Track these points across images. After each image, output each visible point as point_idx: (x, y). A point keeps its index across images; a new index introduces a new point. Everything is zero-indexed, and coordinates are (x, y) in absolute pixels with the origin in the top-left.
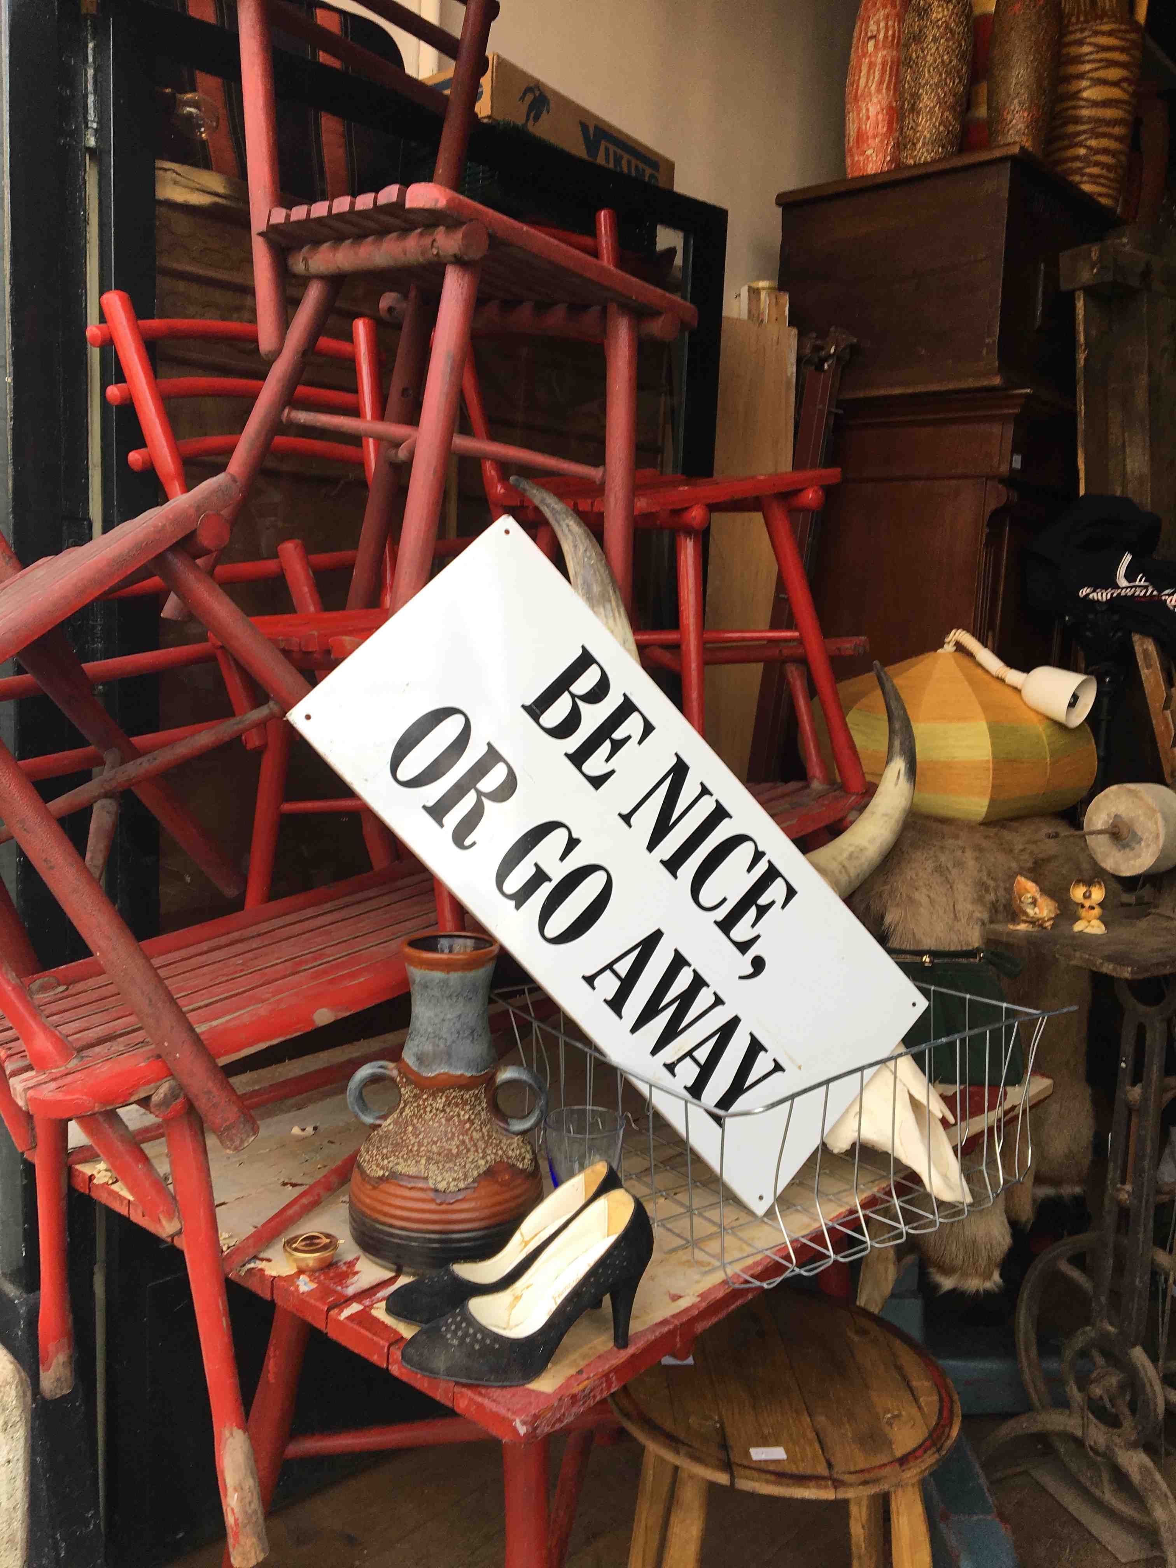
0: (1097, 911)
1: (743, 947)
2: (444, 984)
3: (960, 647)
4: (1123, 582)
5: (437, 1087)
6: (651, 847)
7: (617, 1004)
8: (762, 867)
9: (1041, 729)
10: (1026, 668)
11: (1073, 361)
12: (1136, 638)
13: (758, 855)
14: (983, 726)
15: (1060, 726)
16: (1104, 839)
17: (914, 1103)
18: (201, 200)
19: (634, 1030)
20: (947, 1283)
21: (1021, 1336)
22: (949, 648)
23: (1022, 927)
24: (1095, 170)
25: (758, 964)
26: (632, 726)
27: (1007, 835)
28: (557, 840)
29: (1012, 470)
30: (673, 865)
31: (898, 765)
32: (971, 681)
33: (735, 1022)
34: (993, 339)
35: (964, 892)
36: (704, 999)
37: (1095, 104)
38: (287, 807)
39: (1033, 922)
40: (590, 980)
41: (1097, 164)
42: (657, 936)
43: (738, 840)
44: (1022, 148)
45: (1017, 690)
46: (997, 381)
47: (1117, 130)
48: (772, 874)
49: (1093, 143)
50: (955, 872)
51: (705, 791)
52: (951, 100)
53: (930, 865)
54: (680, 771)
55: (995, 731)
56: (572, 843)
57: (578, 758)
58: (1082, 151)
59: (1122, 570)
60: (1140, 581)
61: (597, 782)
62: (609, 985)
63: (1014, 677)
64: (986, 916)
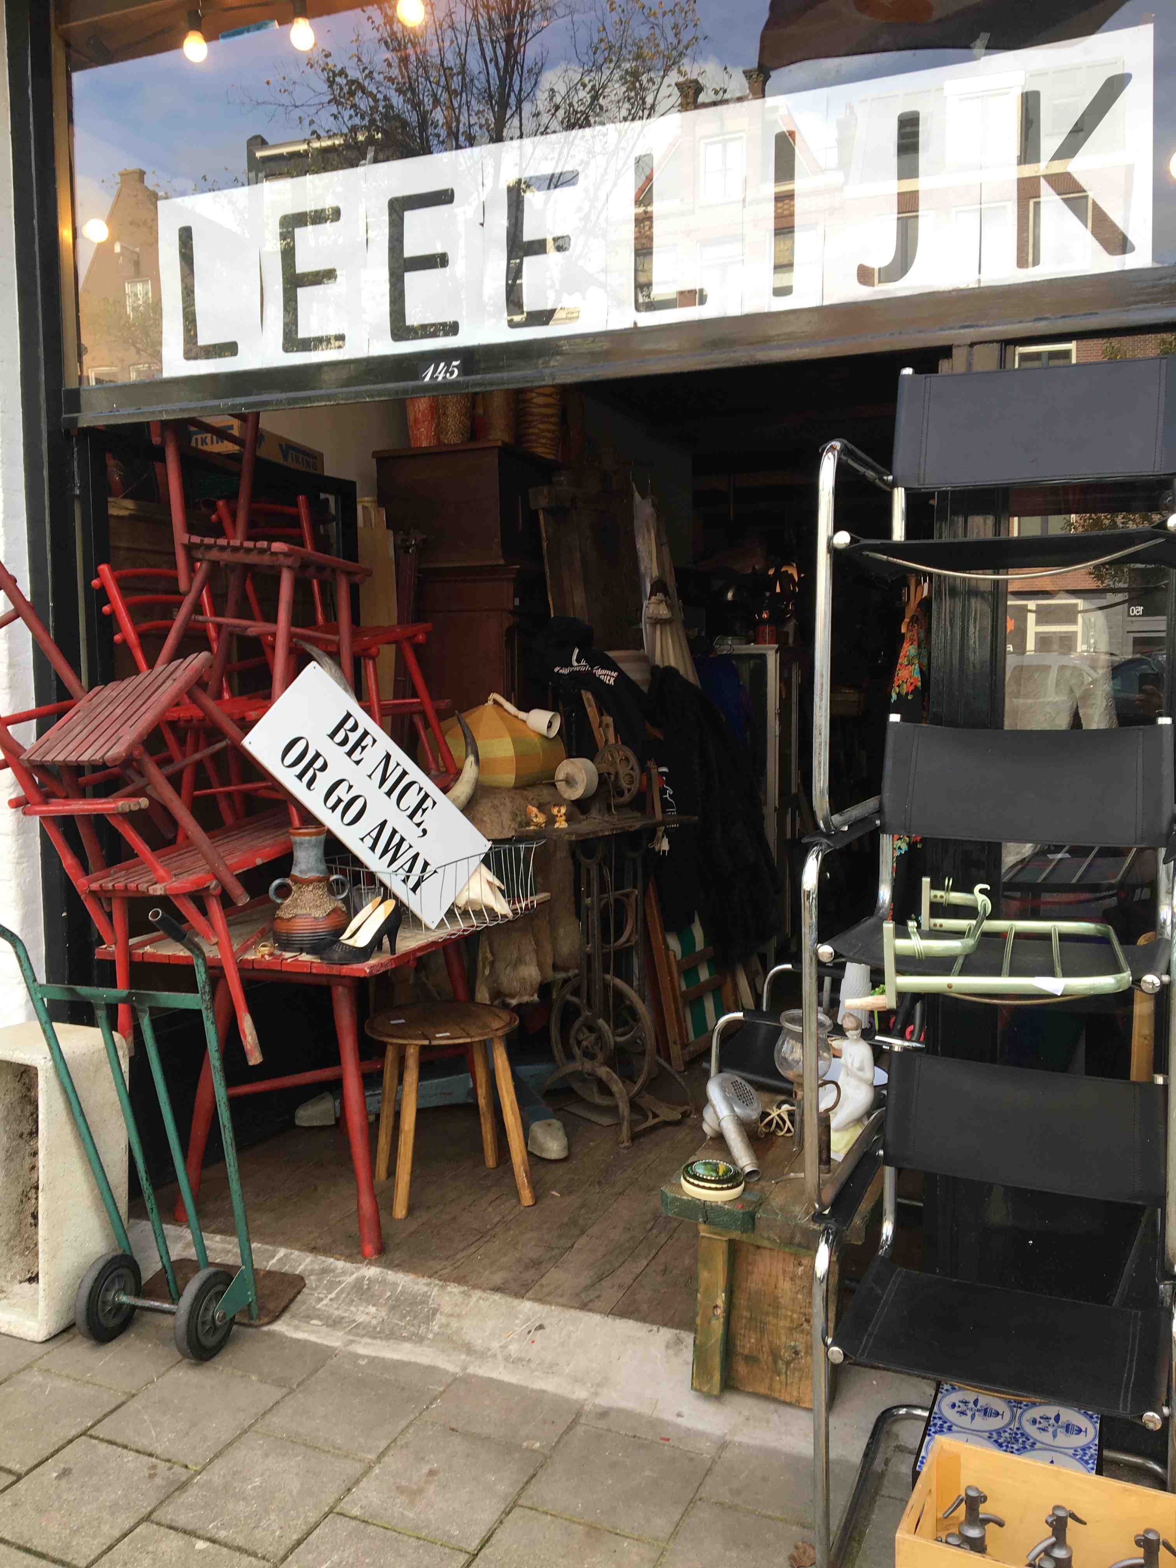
0: (564, 818)
1: (418, 825)
2: (310, 841)
3: (496, 702)
4: (575, 664)
5: (309, 882)
6: (380, 787)
7: (373, 848)
8: (422, 794)
9: (537, 740)
10: (527, 710)
11: (541, 547)
12: (583, 692)
13: (421, 789)
14: (509, 740)
15: (546, 738)
16: (563, 783)
17: (489, 882)
18: (126, 513)
19: (381, 857)
20: (514, 1002)
21: (553, 1040)
22: (490, 702)
23: (532, 828)
24: (543, 441)
25: (425, 832)
26: (368, 740)
27: (525, 793)
28: (344, 786)
29: (515, 607)
30: (389, 793)
31: (471, 759)
32: (503, 719)
33: (417, 855)
34: (498, 540)
35: (506, 817)
36: (405, 846)
37: (540, 406)
38: (196, 793)
39: (537, 825)
40: (362, 839)
41: (544, 437)
42: (385, 822)
43: (412, 783)
44: (503, 442)
45: (524, 722)
46: (502, 562)
47: (553, 420)
48: (426, 796)
49: (541, 426)
50: (501, 808)
51: (398, 765)
52: (464, 411)
53: (490, 804)
54: (388, 757)
55: (515, 742)
56: (350, 787)
57: (350, 753)
58: (536, 431)
59: (574, 657)
60: (583, 663)
61: (357, 763)
62: (369, 841)
63: (522, 715)
64: (516, 826)
